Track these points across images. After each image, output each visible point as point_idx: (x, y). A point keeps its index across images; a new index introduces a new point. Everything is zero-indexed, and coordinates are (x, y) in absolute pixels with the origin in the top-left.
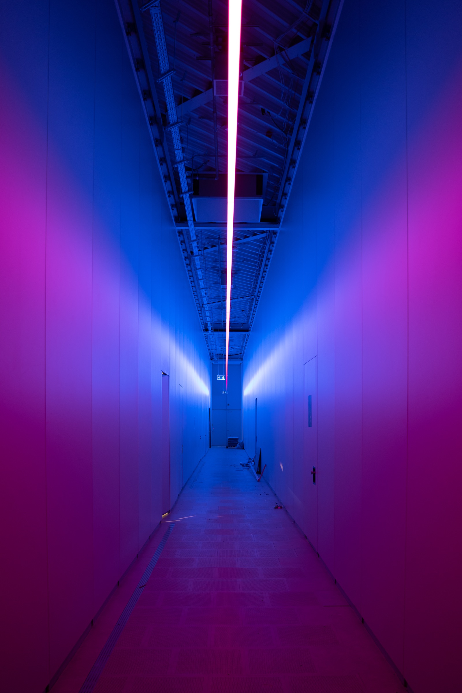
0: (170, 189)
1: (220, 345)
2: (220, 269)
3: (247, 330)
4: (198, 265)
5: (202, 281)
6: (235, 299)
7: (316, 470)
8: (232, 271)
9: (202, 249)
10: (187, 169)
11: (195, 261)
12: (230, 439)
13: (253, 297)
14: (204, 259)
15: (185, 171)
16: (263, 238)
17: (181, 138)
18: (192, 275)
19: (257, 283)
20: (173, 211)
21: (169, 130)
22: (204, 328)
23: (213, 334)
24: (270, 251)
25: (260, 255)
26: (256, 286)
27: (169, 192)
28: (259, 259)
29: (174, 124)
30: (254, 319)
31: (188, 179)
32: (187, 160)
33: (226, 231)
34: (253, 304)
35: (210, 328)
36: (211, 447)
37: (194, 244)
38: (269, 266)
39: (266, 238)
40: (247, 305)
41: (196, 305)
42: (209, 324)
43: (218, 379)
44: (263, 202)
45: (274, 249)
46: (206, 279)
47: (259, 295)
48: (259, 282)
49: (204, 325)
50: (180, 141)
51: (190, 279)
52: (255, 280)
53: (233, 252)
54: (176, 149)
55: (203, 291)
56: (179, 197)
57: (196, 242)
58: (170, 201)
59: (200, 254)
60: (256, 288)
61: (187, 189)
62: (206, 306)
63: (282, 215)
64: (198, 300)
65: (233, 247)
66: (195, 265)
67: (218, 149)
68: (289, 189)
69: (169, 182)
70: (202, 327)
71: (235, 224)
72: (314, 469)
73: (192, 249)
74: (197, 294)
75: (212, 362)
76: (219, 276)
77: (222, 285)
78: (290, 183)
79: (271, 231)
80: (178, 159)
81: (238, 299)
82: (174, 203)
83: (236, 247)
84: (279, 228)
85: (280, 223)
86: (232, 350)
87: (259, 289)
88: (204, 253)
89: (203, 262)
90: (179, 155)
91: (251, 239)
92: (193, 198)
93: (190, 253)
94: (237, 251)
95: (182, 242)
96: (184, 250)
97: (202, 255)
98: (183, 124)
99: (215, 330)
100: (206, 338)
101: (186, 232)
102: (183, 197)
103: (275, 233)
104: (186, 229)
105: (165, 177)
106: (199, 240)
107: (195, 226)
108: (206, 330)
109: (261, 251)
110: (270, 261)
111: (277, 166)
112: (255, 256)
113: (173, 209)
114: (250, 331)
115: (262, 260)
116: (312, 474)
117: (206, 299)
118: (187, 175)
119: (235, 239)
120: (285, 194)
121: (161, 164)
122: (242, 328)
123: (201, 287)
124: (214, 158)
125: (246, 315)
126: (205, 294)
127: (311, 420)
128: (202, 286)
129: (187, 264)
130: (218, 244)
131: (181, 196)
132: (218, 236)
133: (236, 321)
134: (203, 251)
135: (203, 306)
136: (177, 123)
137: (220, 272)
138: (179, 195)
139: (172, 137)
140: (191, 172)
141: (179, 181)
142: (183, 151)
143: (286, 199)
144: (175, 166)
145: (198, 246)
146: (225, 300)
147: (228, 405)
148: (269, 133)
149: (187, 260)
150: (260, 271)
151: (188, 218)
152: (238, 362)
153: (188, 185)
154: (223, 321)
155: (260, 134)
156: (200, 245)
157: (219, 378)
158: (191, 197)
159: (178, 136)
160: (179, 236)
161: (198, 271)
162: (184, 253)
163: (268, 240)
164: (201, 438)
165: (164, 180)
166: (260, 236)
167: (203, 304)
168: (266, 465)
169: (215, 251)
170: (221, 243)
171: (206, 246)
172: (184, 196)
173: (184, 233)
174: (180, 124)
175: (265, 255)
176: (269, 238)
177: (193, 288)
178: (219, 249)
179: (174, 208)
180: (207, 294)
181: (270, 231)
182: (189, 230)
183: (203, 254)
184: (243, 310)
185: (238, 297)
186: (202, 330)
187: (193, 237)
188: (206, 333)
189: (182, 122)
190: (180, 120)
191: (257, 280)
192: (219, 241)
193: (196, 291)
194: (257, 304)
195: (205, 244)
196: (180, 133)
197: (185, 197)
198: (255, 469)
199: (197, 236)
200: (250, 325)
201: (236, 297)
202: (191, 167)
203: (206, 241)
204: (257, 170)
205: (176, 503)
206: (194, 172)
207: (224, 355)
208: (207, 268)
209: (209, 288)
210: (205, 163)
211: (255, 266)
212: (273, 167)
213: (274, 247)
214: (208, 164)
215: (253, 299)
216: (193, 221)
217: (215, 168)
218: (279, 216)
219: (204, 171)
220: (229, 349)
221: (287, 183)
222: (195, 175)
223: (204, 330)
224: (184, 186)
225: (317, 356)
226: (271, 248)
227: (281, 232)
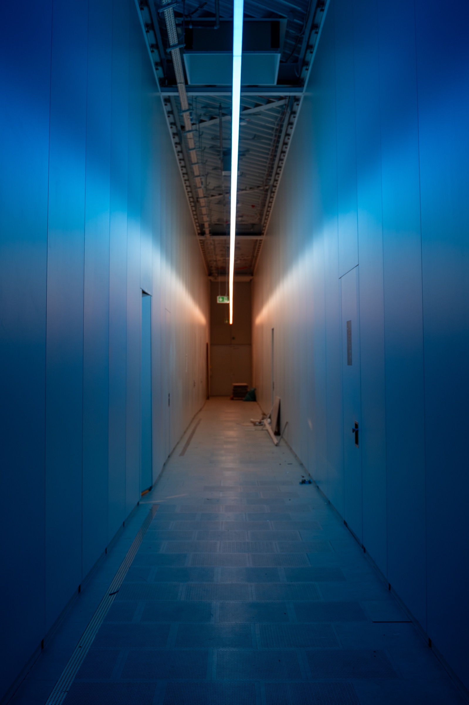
0: (154, 42)
1: (221, 255)
2: (221, 149)
3: (260, 234)
4: (191, 144)
5: (197, 165)
6: (242, 190)
7: (359, 427)
8: (239, 151)
9: (197, 122)
10: (177, 15)
11: (187, 138)
12: (236, 387)
13: (267, 187)
14: (199, 135)
15: (173, 18)
16: (281, 106)
18: (184, 157)
19: (272, 168)
20: (157, 71)
22: (199, 231)
23: (212, 240)
24: (290, 124)
25: (277, 130)
26: (272, 172)
27: (152, 46)
28: (276, 136)
30: (268, 217)
31: (177, 28)
32: (176, 2)
33: (231, 98)
34: (266, 197)
35: (207, 231)
36: (208, 399)
37: (186, 115)
38: (289, 144)
39: (284, 107)
40: (259, 199)
41: (188, 199)
42: (206, 225)
43: (219, 301)
44: (281, 58)
45: (295, 121)
46: (201, 163)
47: (275, 184)
48: (275, 166)
49: (199, 226)
51: (180, 163)
52: (269, 163)
53: (240, 126)
55: (198, 180)
56: (166, 53)
57: (188, 113)
58: (153, 57)
59: (193, 129)
60: (271, 176)
61: (176, 42)
62: (202, 201)
63: (307, 74)
64: (191, 192)
65: (241, 119)
66: (188, 143)
68: (316, 40)
69: (151, 32)
70: (197, 230)
71: (243, 88)
72: (356, 426)
73: (184, 122)
74: (190, 183)
75: (210, 278)
76: (220, 159)
77: (224, 171)
78: (317, 31)
79: (292, 96)
80: (164, 2)
81: (245, 190)
82: (158, 60)
83: (245, 119)
84: (302, 92)
85: (303, 86)
86: (240, 261)
87: (275, 176)
88: (200, 127)
89: (198, 140)
91: (263, 108)
92: (184, 53)
93: (179, 128)
94: (245, 124)
95: (169, 112)
97: (196, 130)
99: (214, 233)
100: (202, 244)
101: (175, 99)
102: (170, 52)
103: (297, 99)
104: (174, 96)
105: (147, 25)
106: (192, 110)
107: (187, 91)
108: (202, 233)
109: (278, 125)
110: (291, 137)
111: (299, 9)
112: (270, 131)
113: (157, 69)
114: (263, 235)
115: (279, 137)
116: (353, 432)
117: (201, 191)
118: (177, 23)
119: (243, 108)
120: (310, 47)
121: (142, 9)
122: (251, 230)
123: (195, 174)
125: (258, 212)
126: (200, 184)
127: (351, 355)
128: (197, 173)
129: (176, 143)
130: (219, 115)
131: (168, 50)
132: (219, 105)
133: (244, 222)
134: (197, 125)
135: (197, 200)
137: (222, 153)
138: (165, 50)
140: (181, 19)
141: (166, 31)
143: (312, 53)
145: (191, 119)
146: (229, 192)
147: (234, 338)
149: (177, 137)
150: (276, 151)
151: (178, 81)
152: (246, 279)
153: (178, 36)
154: (225, 221)
156: (194, 116)
157: (221, 300)
158: (182, 52)
160: (166, 105)
161: (191, 151)
162: (171, 127)
163: (287, 109)
164: (194, 386)
165: (145, 29)
166: (276, 104)
167: (197, 198)
168: (287, 423)
169: (214, 125)
170: (224, 114)
171: (203, 118)
172: (173, 50)
173: (173, 100)
175: (284, 129)
176: (289, 107)
177: (185, 175)
178: (221, 122)
179: (158, 67)
180: (204, 183)
181: (289, 96)
182: (178, 97)
183: (198, 129)
184: (253, 206)
185: (247, 187)
186: (197, 233)
187: (185, 105)
188: (202, 238)
191: (273, 164)
192: (221, 111)
193: (188, 180)
194: (272, 198)
195: (200, 116)
197: (173, 52)
198: (272, 428)
199: (190, 104)
200: (263, 227)
201: (244, 188)
202: (182, 12)
203: (202, 112)
204: (271, 15)
205: (160, 476)
206: (186, 19)
207: (227, 268)
208: (203, 149)
209: (207, 175)
210: (201, 6)
211: (269, 145)
212: (293, 11)
213: (296, 119)
214: (205, 8)
215: (267, 191)
216: (184, 84)
217: (214, 12)
218: (302, 76)
219: (200, 17)
220: (235, 261)
221: (314, 31)
222: (187, 23)
223: (199, 234)
224: (173, 37)
225: (358, 265)
226: (292, 119)
227: (305, 98)
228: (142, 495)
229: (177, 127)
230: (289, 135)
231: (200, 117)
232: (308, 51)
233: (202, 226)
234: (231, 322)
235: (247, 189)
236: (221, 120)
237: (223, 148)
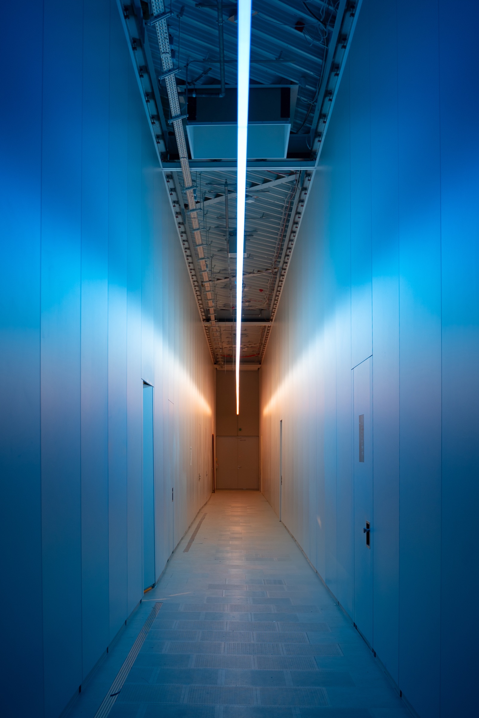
0: (155, 113)
1: (228, 342)
2: (227, 230)
3: (268, 320)
4: (195, 225)
5: (201, 247)
6: (250, 273)
7: (371, 527)
8: (245, 231)
9: (202, 200)
10: (179, 82)
11: (191, 218)
13: (276, 270)
14: (204, 214)
15: (175, 85)
16: (292, 182)
17: (170, 35)
18: (187, 238)
19: (282, 249)
20: (159, 144)
21: (152, 25)
22: (204, 317)
23: (218, 326)
24: (301, 201)
25: (286, 208)
26: (281, 254)
27: (153, 117)
28: (285, 214)
29: (158, 16)
30: (277, 303)
31: (180, 97)
32: (179, 68)
33: (236, 173)
34: (276, 281)
35: (213, 317)
36: (214, 492)
37: (190, 192)
38: (300, 223)
39: (295, 182)
40: (268, 282)
41: (192, 283)
42: (212, 311)
44: (291, 129)
45: (306, 198)
46: (206, 244)
47: (284, 267)
48: (285, 248)
49: (204, 312)
50: (168, 41)
51: (184, 244)
52: (279, 244)
53: (246, 204)
54: (163, 53)
55: (202, 262)
56: (167, 125)
57: (192, 190)
58: (155, 129)
59: (197, 208)
60: (280, 257)
61: (179, 112)
62: (207, 284)
63: (319, 147)
64: (195, 275)
65: (247, 196)
66: (192, 223)
67: (225, 52)
68: (330, 108)
69: (152, 102)
70: (202, 316)
71: (250, 163)
72: (368, 526)
73: (187, 200)
74: (194, 266)
75: (216, 366)
76: (226, 240)
77: (230, 253)
78: (331, 98)
79: (303, 172)
80: (165, 68)
81: (254, 273)
82: (159, 133)
83: (251, 197)
84: (314, 166)
85: (316, 159)
86: (246, 348)
87: (285, 258)
88: (204, 205)
89: (202, 219)
90: (167, 61)
91: (273, 184)
92: (187, 125)
93: (183, 206)
94: (253, 201)
95: (171, 190)
96: (174, 202)
97: (200, 209)
98: (173, 14)
99: (220, 320)
100: (207, 331)
101: (178, 175)
102: (172, 123)
103: (308, 174)
104: (177, 172)
105: (147, 94)
106: (196, 186)
107: (191, 167)
108: (208, 320)
109: (288, 202)
110: (302, 216)
111: (312, 73)
112: (280, 209)
113: (158, 143)
114: (272, 321)
115: (289, 215)
116: (365, 532)
117: (206, 274)
118: (179, 91)
119: (250, 184)
120: (323, 116)
121: (141, 76)
122: (260, 316)
123: (200, 257)
124: (218, 65)
125: (266, 297)
126: (205, 267)
127: (364, 451)
128: (201, 255)
129: (179, 223)
130: (224, 193)
131: (170, 122)
132: (225, 181)
133: (251, 306)
134: (202, 203)
135: (202, 285)
136: (164, 13)
137: (228, 233)
138: (166, 121)
139: (156, 35)
140: (184, 87)
141: (168, 100)
142: (173, 56)
143: (325, 122)
144: (161, 78)
145: (194, 196)
146: (235, 275)
147: (240, 430)
148: (300, 25)
149: (180, 217)
150: (286, 231)
151: (181, 155)
152: (254, 367)
153: (181, 105)
154: (231, 306)
155: (287, 27)
156: (198, 194)
158: (185, 123)
159: (166, 33)
160: (168, 181)
161: (195, 232)
162: (174, 206)
163: (298, 185)
164: (200, 479)
165: (145, 99)
166: (286, 180)
167: (202, 282)
169: (220, 203)
170: (229, 191)
171: (207, 196)
172: (175, 121)
173: (175, 176)
174: (168, 15)
175: (294, 207)
176: (300, 183)
177: (189, 258)
178: (227, 200)
179: (160, 141)
180: (209, 266)
181: (301, 171)
182: (181, 172)
183: (202, 208)
184: (261, 290)
185: (254, 270)
186: (202, 319)
187: (188, 182)
188: (207, 324)
189: (171, 12)
190: (167, 10)
191: (282, 245)
192: (226, 188)
193: (192, 263)
194: (282, 281)
195: (205, 193)
196: (168, 30)
197: (175, 123)
199: (193, 181)
200: (272, 312)
201: (252, 271)
202: (185, 79)
203: (206, 189)
204: (281, 80)
205: (164, 573)
206: (189, 87)
207: (233, 356)
208: (208, 229)
209: (212, 257)
210: (205, 72)
211: (279, 224)
212: (305, 76)
213: (308, 195)
214: (210, 74)
215: (276, 273)
216: (187, 158)
217: (219, 79)
218: (314, 148)
219: (204, 84)
220: (242, 348)
221: (327, 99)
222: (191, 91)
223: (204, 320)
224: (175, 108)
225: (372, 355)
226: (303, 197)
227: (318, 172)
228: (145, 593)
229: (180, 205)
230: (300, 213)
231: (205, 195)
232: (321, 121)
233: (207, 312)
234: (238, 413)
235: (255, 272)
236: (226, 197)
237: (229, 228)
